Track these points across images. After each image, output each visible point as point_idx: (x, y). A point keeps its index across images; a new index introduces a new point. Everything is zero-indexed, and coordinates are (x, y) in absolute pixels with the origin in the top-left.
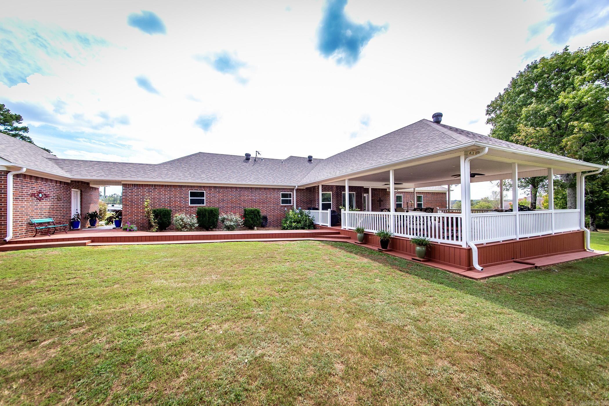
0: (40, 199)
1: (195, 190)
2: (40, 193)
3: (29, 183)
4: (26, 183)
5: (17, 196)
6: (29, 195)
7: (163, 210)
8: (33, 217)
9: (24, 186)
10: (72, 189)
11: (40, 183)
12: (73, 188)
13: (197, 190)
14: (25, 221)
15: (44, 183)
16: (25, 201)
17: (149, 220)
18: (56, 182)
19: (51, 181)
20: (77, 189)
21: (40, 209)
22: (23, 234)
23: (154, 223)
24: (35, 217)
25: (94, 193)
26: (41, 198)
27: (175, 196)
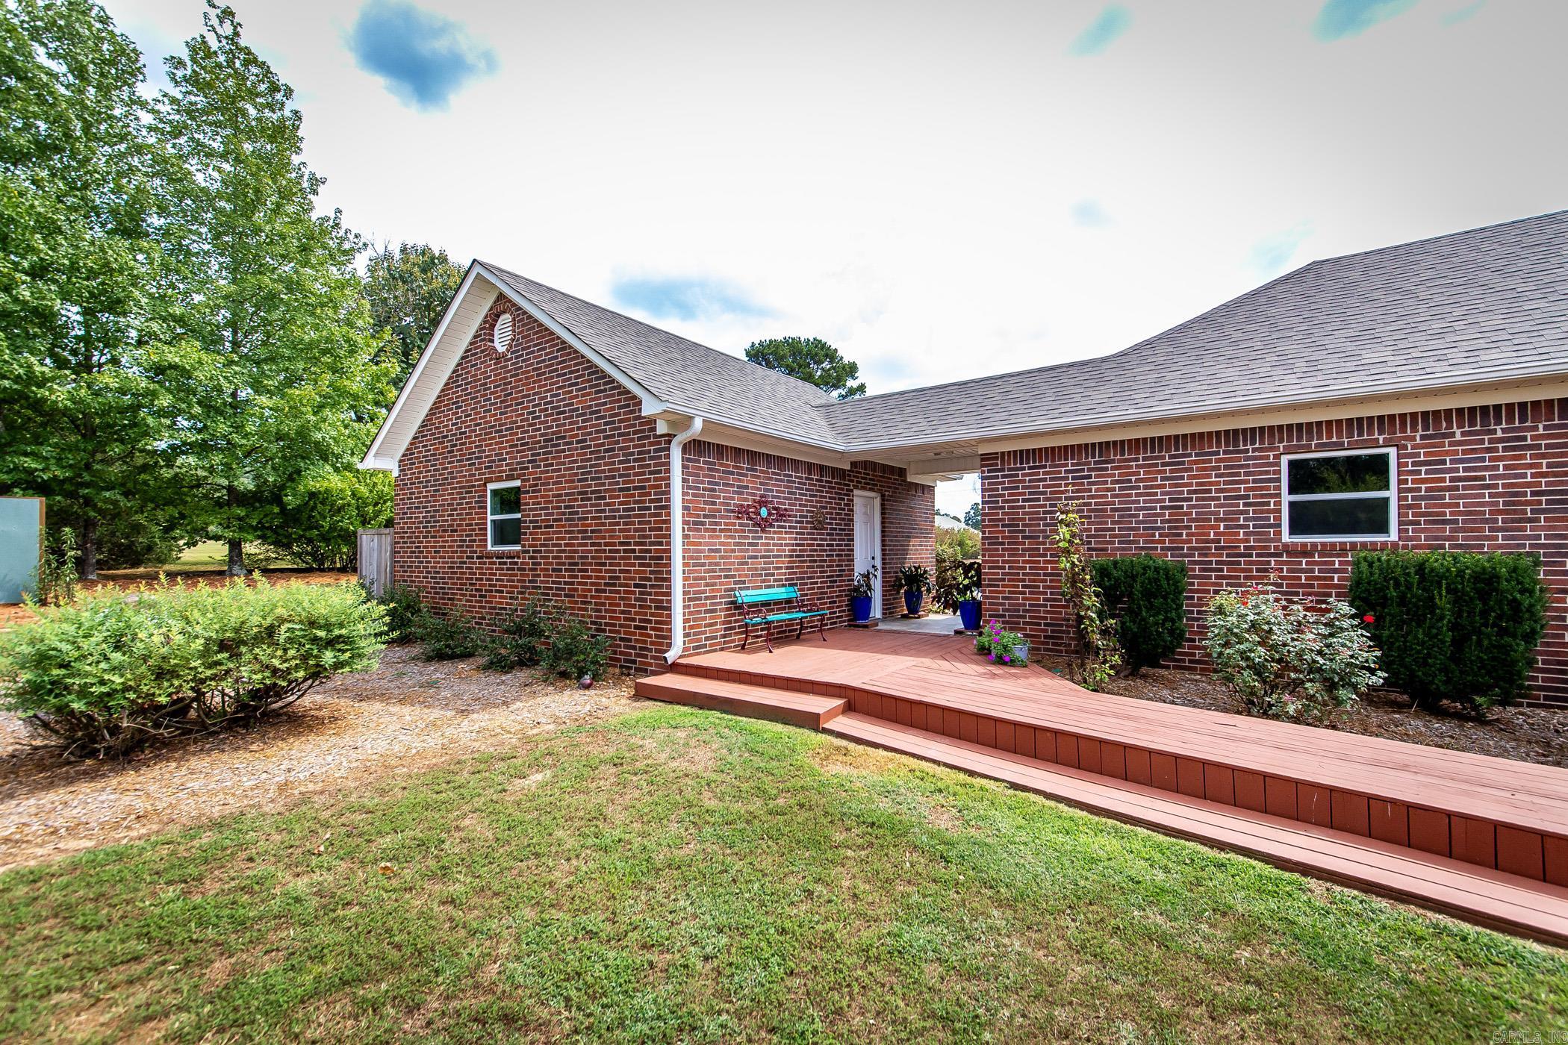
0: (763, 525)
1: (1321, 447)
2: (763, 503)
3: (732, 473)
4: (724, 472)
5: (698, 516)
6: (733, 511)
7: (1145, 568)
8: (744, 582)
9: (718, 484)
10: (856, 492)
11: (762, 472)
12: (856, 487)
13: (1340, 446)
14: (722, 597)
15: (773, 473)
16: (721, 530)
17: (1080, 619)
18: (810, 467)
19: (795, 464)
20: (871, 490)
21: (763, 557)
22: (715, 638)
23: (1104, 632)
24: (750, 582)
25: (918, 503)
26: (766, 520)
27: (1203, 491)
